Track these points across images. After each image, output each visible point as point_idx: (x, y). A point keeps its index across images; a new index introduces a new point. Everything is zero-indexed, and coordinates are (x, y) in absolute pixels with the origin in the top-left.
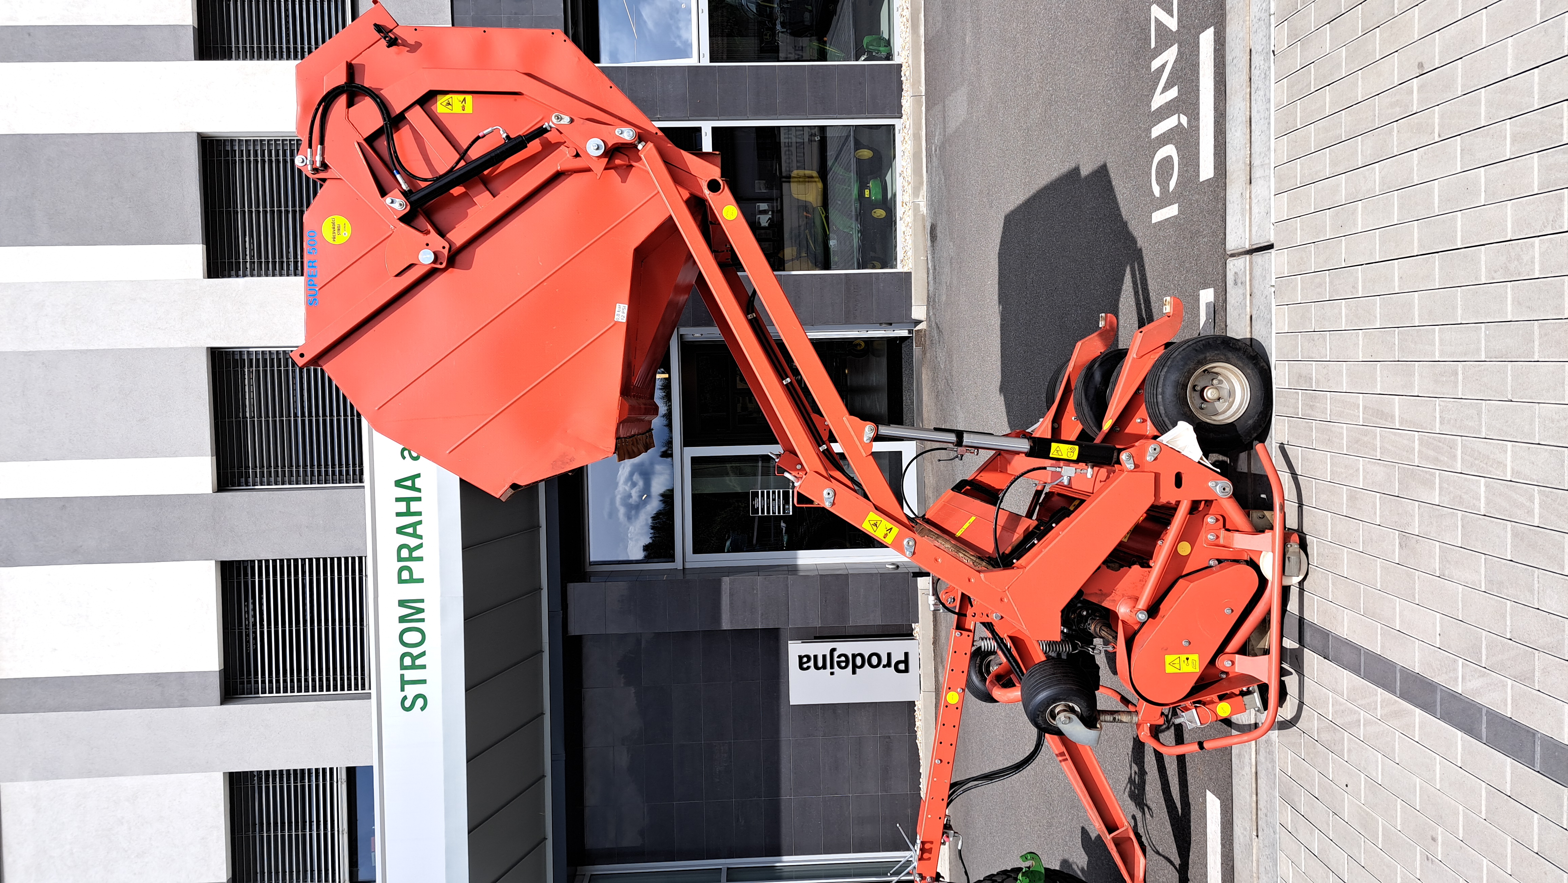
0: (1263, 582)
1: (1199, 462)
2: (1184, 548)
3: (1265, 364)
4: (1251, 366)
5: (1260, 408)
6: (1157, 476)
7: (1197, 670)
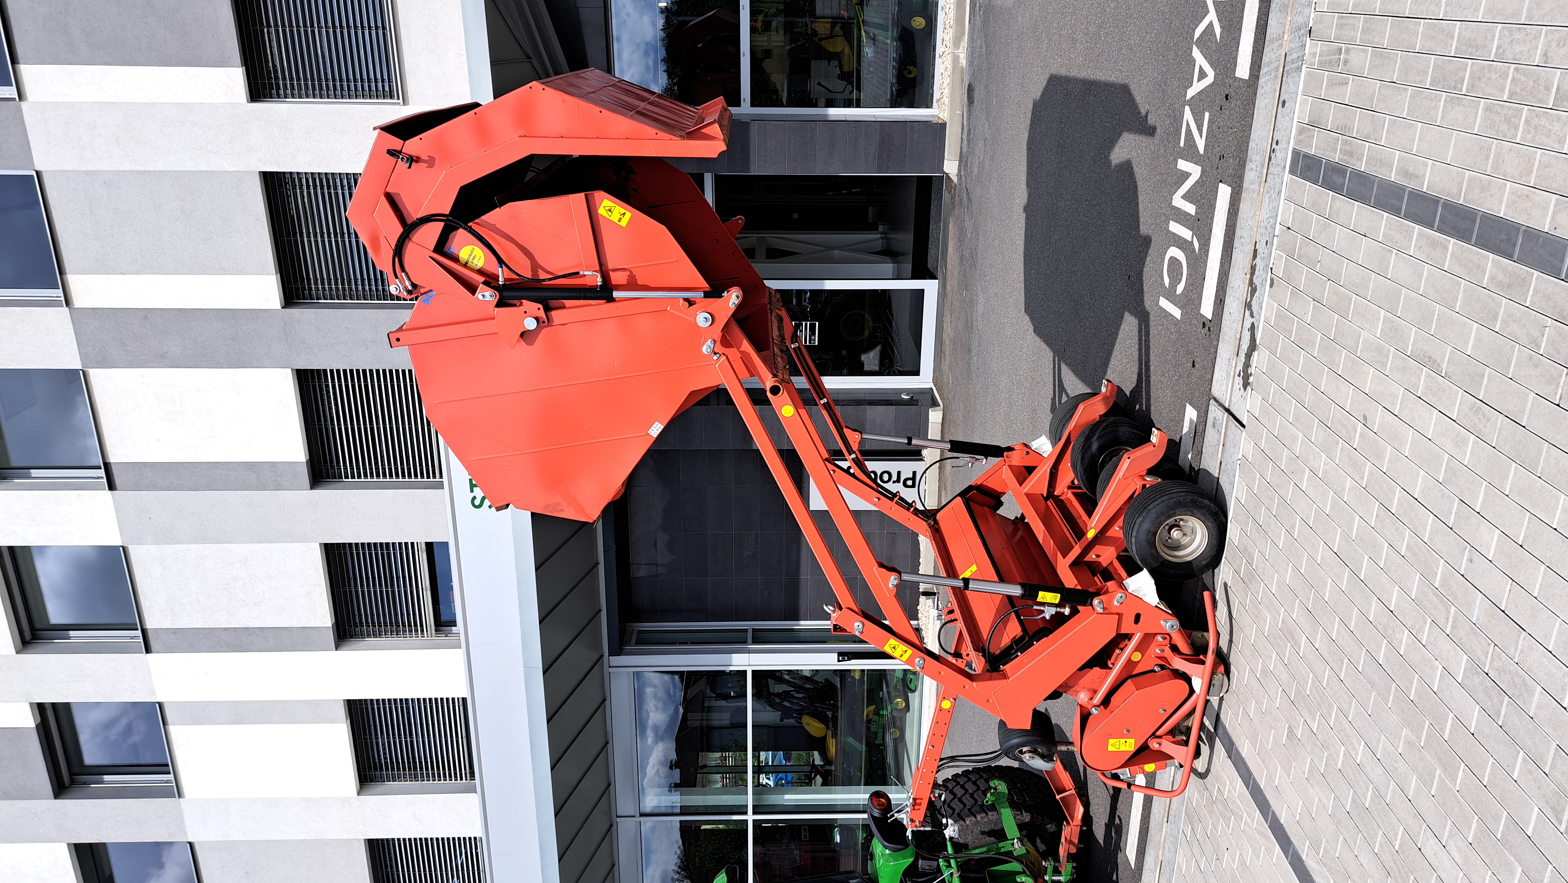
0: (1192, 691)
1: (1156, 606)
2: (1137, 657)
3: (1223, 518)
4: (1212, 520)
5: (1213, 553)
6: (1120, 615)
7: (1132, 749)
